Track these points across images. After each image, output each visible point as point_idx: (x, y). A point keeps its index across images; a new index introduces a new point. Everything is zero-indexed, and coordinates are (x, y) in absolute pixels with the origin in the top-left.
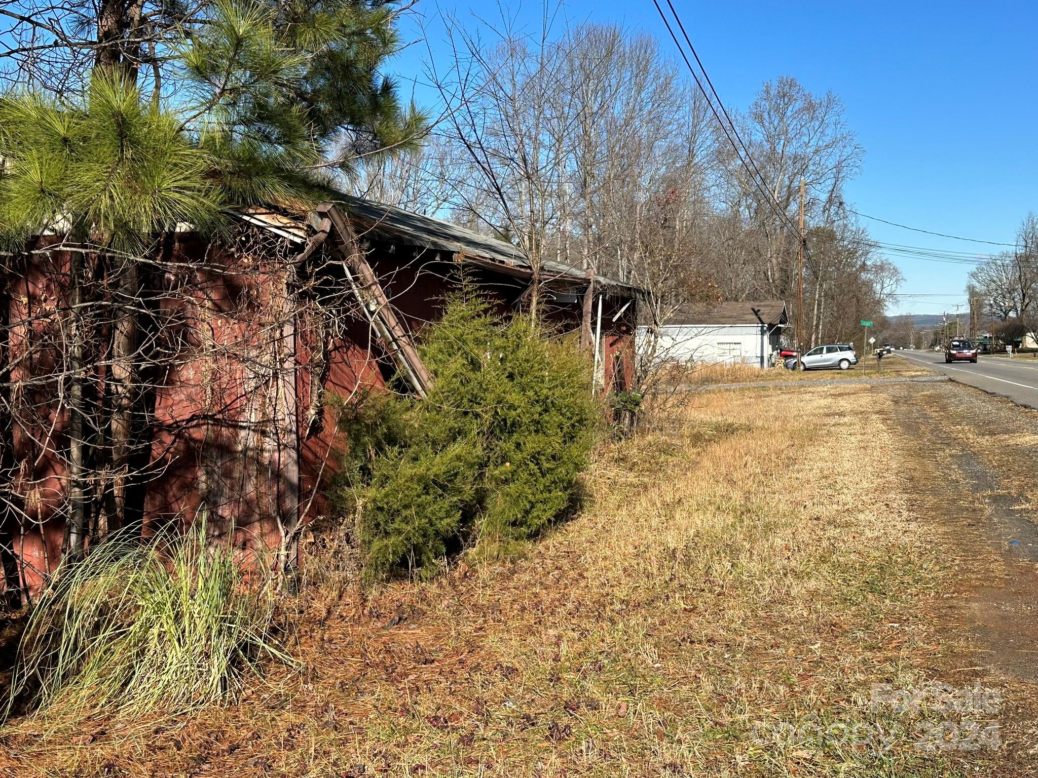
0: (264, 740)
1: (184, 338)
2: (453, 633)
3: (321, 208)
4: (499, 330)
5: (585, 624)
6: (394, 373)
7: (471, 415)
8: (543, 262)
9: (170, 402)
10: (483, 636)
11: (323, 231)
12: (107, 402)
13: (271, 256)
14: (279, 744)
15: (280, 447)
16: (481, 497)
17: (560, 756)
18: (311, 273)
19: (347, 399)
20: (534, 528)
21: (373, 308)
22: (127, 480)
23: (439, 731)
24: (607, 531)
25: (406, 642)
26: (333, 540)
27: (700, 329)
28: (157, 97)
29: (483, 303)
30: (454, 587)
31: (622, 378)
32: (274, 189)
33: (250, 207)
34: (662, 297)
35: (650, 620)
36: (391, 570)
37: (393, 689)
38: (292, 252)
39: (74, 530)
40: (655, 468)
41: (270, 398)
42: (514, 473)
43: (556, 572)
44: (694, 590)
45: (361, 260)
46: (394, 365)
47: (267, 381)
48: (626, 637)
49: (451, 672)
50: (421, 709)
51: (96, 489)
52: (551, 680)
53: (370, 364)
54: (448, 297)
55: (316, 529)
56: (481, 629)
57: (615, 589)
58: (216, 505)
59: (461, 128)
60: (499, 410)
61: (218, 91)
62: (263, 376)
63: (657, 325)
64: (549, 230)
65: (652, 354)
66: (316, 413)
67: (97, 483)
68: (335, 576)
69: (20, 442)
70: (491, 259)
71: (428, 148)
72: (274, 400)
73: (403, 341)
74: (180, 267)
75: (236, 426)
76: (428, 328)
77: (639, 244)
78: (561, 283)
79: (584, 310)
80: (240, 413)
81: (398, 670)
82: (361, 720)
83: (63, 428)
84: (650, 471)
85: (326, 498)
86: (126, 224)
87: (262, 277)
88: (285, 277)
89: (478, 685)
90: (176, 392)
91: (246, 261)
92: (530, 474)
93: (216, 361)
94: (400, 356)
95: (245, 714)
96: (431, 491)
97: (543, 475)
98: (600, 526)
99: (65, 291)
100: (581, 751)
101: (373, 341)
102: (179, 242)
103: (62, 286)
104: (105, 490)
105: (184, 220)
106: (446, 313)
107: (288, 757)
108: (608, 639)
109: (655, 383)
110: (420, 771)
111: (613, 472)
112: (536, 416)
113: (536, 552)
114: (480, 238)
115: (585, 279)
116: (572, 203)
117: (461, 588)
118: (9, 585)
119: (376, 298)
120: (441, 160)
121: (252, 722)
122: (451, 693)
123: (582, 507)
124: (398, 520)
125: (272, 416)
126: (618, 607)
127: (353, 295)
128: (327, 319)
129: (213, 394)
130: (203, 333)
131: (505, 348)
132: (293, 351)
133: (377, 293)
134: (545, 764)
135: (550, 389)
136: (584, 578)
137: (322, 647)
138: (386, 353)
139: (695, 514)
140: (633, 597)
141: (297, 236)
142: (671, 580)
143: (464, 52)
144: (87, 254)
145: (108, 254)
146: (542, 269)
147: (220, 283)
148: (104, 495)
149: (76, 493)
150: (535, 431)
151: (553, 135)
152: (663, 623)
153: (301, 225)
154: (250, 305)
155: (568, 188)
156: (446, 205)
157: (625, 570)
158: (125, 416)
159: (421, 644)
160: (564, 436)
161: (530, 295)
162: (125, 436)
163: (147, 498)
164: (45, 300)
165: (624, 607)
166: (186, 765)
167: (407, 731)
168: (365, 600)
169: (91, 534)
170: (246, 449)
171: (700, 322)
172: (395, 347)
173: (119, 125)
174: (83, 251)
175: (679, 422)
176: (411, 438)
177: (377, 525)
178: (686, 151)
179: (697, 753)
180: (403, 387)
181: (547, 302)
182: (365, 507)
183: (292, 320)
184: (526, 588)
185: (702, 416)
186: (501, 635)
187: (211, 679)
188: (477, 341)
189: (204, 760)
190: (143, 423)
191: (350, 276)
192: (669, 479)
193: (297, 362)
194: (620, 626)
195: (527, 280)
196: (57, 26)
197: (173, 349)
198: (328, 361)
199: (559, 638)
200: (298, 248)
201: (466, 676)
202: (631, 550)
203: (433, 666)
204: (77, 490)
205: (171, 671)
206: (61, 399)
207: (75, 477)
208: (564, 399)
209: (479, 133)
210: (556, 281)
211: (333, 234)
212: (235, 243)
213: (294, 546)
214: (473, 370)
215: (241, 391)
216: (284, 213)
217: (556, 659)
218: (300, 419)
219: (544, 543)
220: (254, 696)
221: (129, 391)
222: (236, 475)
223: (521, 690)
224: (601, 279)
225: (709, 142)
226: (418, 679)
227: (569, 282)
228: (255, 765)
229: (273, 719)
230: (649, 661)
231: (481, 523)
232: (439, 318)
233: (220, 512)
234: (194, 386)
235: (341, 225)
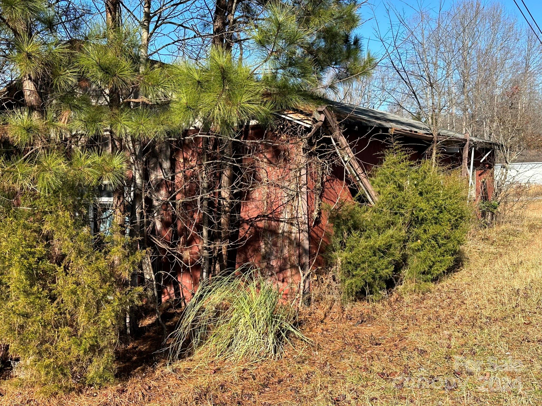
0: (295, 378)
1: (254, 177)
2: (391, 330)
3: (320, 109)
4: (414, 169)
5: (466, 329)
6: (357, 193)
7: (398, 215)
8: (439, 131)
9: (248, 209)
10: (407, 333)
11: (321, 121)
12: (219, 209)
13: (295, 135)
14: (302, 380)
15: (300, 231)
16: (405, 258)
17: (452, 399)
18: (315, 143)
19: (333, 207)
20: (435, 276)
21: (346, 159)
22: (228, 247)
23: (384, 381)
24: (478, 279)
25: (366, 333)
26: (327, 279)
27: (533, 165)
28: (241, 59)
29: (405, 154)
30: (391, 306)
31: (486, 193)
32: (296, 101)
33: (285, 110)
34: (510, 147)
35: (503, 328)
36: (356, 295)
37: (359, 357)
38: (305, 132)
39: (205, 270)
40: (507, 244)
41: (295, 206)
42: (423, 246)
43: (448, 300)
44: (530, 312)
45: (340, 134)
46: (357, 189)
47: (293, 198)
48: (489, 337)
49: (390, 350)
50: (375, 369)
51: (214, 251)
52: (446, 358)
53: (345, 188)
54: (386, 152)
55: (318, 273)
56: (406, 328)
57: (483, 311)
58: (269, 260)
59: (393, 61)
60: (414, 212)
61: (270, 52)
62: (291, 195)
63: (507, 163)
64: (443, 113)
65: (504, 180)
66: (318, 214)
67: (215, 248)
68: (328, 297)
69: (181, 228)
70: (410, 131)
71: (376, 73)
72: (296, 207)
73: (362, 176)
74: (252, 143)
75: (278, 221)
76: (375, 169)
77: (496, 118)
78: (449, 142)
79: (463, 156)
80: (280, 214)
81: (362, 347)
82: (343, 372)
83: (200, 221)
84: (504, 245)
85: (323, 257)
86: (226, 121)
87: (291, 146)
88: (302, 145)
89: (405, 358)
90: (251, 204)
91: (283, 138)
92: (432, 247)
93: (269, 188)
94: (361, 184)
95: (286, 364)
96: (377, 254)
97: (440, 247)
98: (473, 276)
99: (200, 156)
100: (463, 397)
101: (346, 176)
102: (251, 130)
103: (199, 154)
104: (219, 251)
105: (253, 119)
106: (385, 161)
107: (307, 388)
108: (479, 338)
109: (506, 196)
110: (375, 401)
111: (481, 246)
112: (435, 215)
113: (437, 288)
114: (404, 120)
115: (464, 139)
116: (456, 97)
117: (394, 306)
118: (176, 296)
119: (348, 154)
120: (383, 79)
121: (289, 369)
122: (391, 361)
123: (462, 265)
124: (359, 269)
125: (296, 216)
126: (484, 320)
127: (336, 153)
128: (322, 166)
129: (267, 205)
130: (262, 174)
131: (417, 178)
132: (306, 182)
133: (348, 151)
134: (443, 402)
135: (443, 200)
136: (464, 304)
137: (322, 333)
138: (353, 183)
139: (531, 270)
140: (494, 315)
141: (308, 124)
142: (516, 306)
143: (395, 21)
144: (210, 138)
145: (219, 138)
146: (439, 134)
147: (271, 149)
148: (218, 254)
149: (206, 253)
150: (435, 223)
151: (446, 62)
152: (511, 330)
153: (310, 118)
154: (285, 160)
155: (454, 90)
156: (385, 103)
157: (489, 300)
158: (227, 215)
159: (374, 334)
160: (452, 226)
161: (432, 149)
162: (227, 225)
163: (237, 256)
164: (191, 161)
165: (488, 321)
166: (258, 388)
167: (367, 379)
168: (344, 311)
169: (212, 272)
170: (284, 232)
171: (533, 161)
172: (358, 179)
173: (222, 74)
174: (208, 137)
175: (521, 218)
176: (366, 227)
177: (349, 271)
178: (524, 65)
179: (531, 402)
180: (362, 200)
181: (442, 153)
182: (341, 262)
183: (305, 167)
184: (431, 308)
185: (535, 214)
186: (417, 332)
187: (269, 346)
188: (402, 175)
189: (266, 386)
190: (235, 219)
191: (334, 144)
192: (515, 250)
193: (308, 188)
194: (486, 331)
195: (431, 141)
196: (195, 28)
197: (249, 183)
198: (323, 187)
199: (450, 336)
200: (308, 130)
201: (399, 353)
202: (492, 289)
203: (380, 346)
204: (206, 251)
205: (250, 341)
206: (199, 208)
207: (205, 245)
208: (452, 205)
209: (403, 63)
210: (447, 141)
211: (326, 122)
212: (278, 129)
213: (307, 281)
214: (400, 190)
215: (281, 203)
216: (301, 112)
217: (449, 347)
218: (310, 217)
219: (441, 284)
220: (290, 356)
221: (229, 204)
222: (279, 245)
223: (429, 362)
224: (474, 139)
225: (538, 59)
226: (372, 353)
227: (454, 141)
228: (291, 390)
229: (299, 368)
230: (503, 351)
231: (405, 272)
232: (382, 163)
233: (271, 263)
234: (259, 201)
235: (330, 117)
